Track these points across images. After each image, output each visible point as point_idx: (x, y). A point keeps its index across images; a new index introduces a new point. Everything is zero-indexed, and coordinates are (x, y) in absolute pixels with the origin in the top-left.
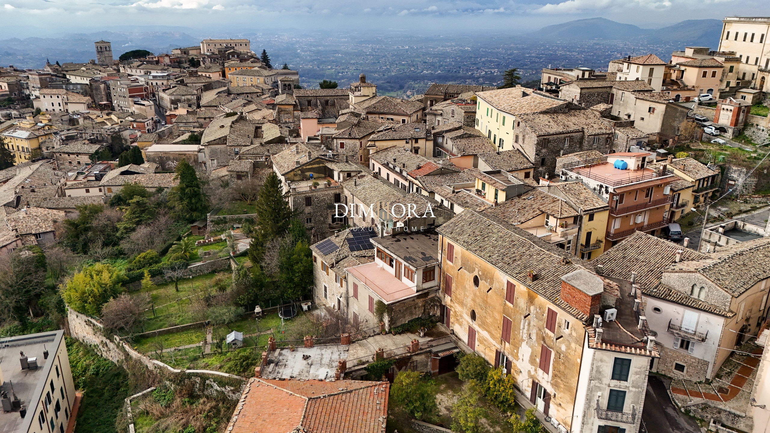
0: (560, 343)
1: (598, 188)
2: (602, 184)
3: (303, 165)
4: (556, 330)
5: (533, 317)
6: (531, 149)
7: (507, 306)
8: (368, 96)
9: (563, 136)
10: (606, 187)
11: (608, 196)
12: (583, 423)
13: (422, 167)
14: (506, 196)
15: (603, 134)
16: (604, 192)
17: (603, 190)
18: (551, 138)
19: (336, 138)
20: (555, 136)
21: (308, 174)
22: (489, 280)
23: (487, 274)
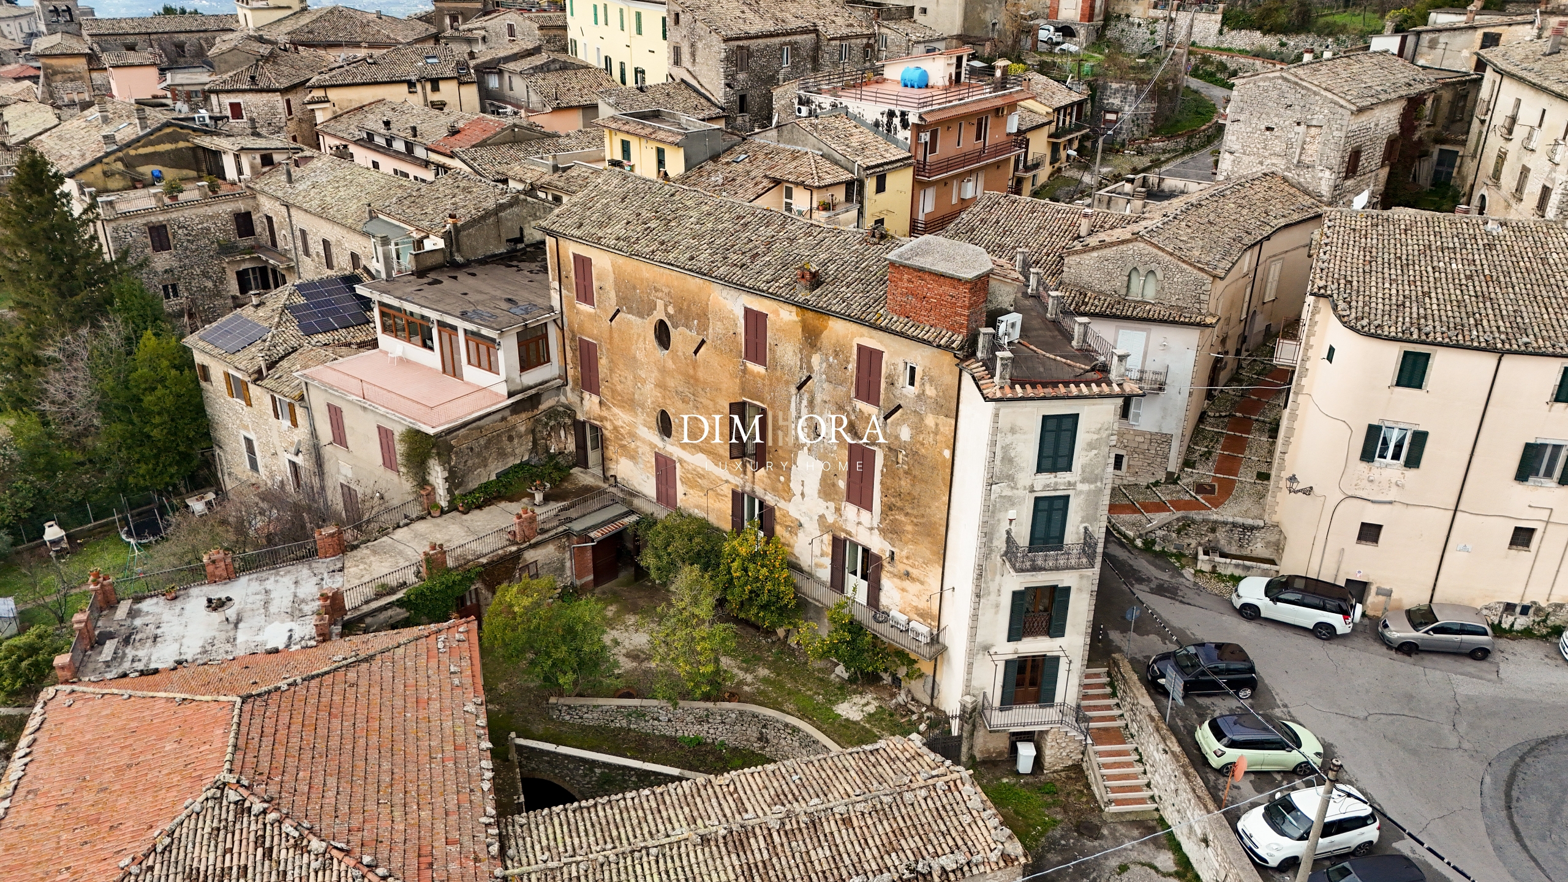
0: (897, 424)
1: (885, 120)
2: (893, 108)
3: (129, 145)
4: (882, 397)
5: (820, 381)
6: (713, 74)
7: (752, 373)
8: (289, 8)
9: (777, 41)
10: (903, 114)
11: (908, 133)
12: (978, 596)
13: (464, 129)
14: (686, 161)
15: (857, 36)
16: (899, 127)
17: (897, 121)
18: (753, 44)
19: (217, 92)
20: (760, 41)
21: (147, 170)
22: (696, 322)
23: (689, 306)
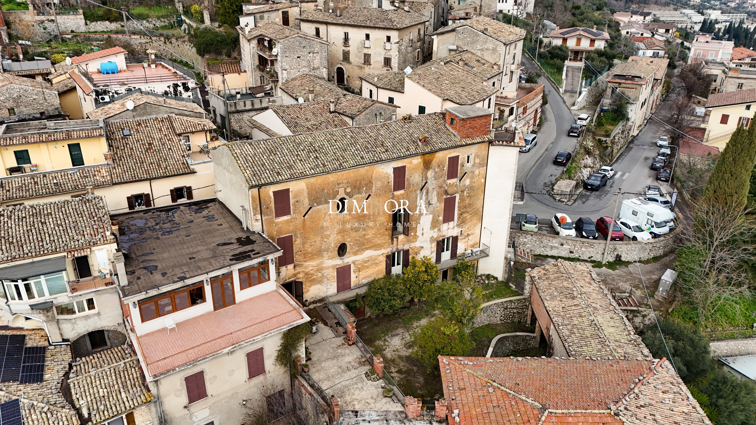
0: (465, 180)
4: (459, 173)
5: (431, 181)
7: (397, 196)
22: (364, 189)
23: (360, 183)
